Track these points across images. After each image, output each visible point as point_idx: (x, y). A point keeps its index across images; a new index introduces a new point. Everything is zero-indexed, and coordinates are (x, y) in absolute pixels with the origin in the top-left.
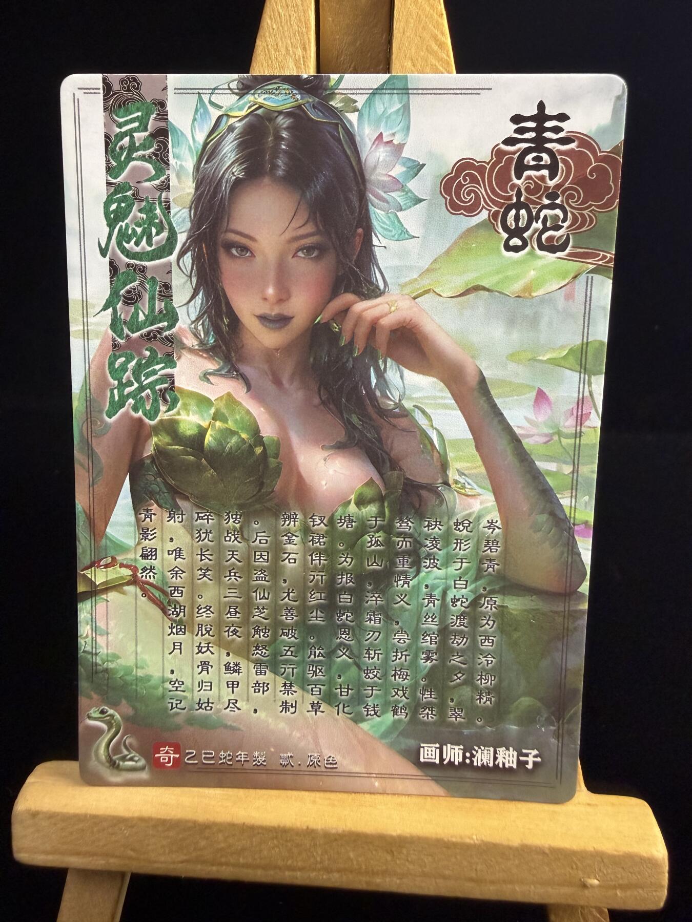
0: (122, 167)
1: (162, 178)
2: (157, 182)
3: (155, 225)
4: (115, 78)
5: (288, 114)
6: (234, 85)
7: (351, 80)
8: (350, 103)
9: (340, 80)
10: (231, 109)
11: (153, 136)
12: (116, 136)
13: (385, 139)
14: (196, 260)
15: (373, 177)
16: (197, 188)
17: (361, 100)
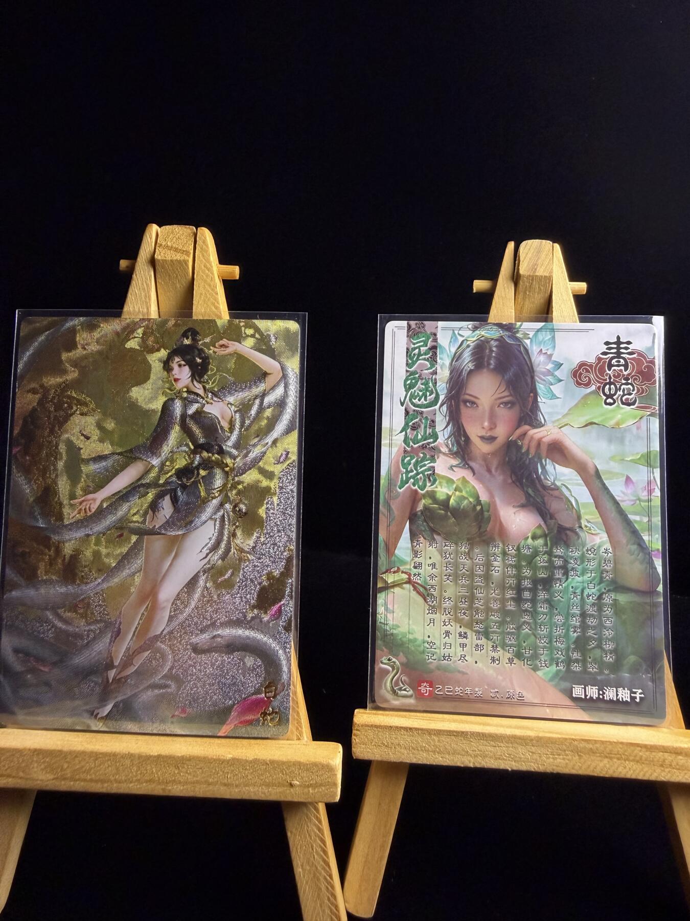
0: (414, 363)
1: (434, 369)
2: (431, 371)
3: (429, 391)
4: (413, 323)
5: (496, 340)
6: (470, 327)
7: (526, 325)
8: (526, 336)
9: (521, 325)
10: (469, 337)
11: (430, 349)
12: (412, 349)
13: (544, 352)
14: (449, 408)
15: (538, 369)
16: (450, 374)
17: (531, 334)
